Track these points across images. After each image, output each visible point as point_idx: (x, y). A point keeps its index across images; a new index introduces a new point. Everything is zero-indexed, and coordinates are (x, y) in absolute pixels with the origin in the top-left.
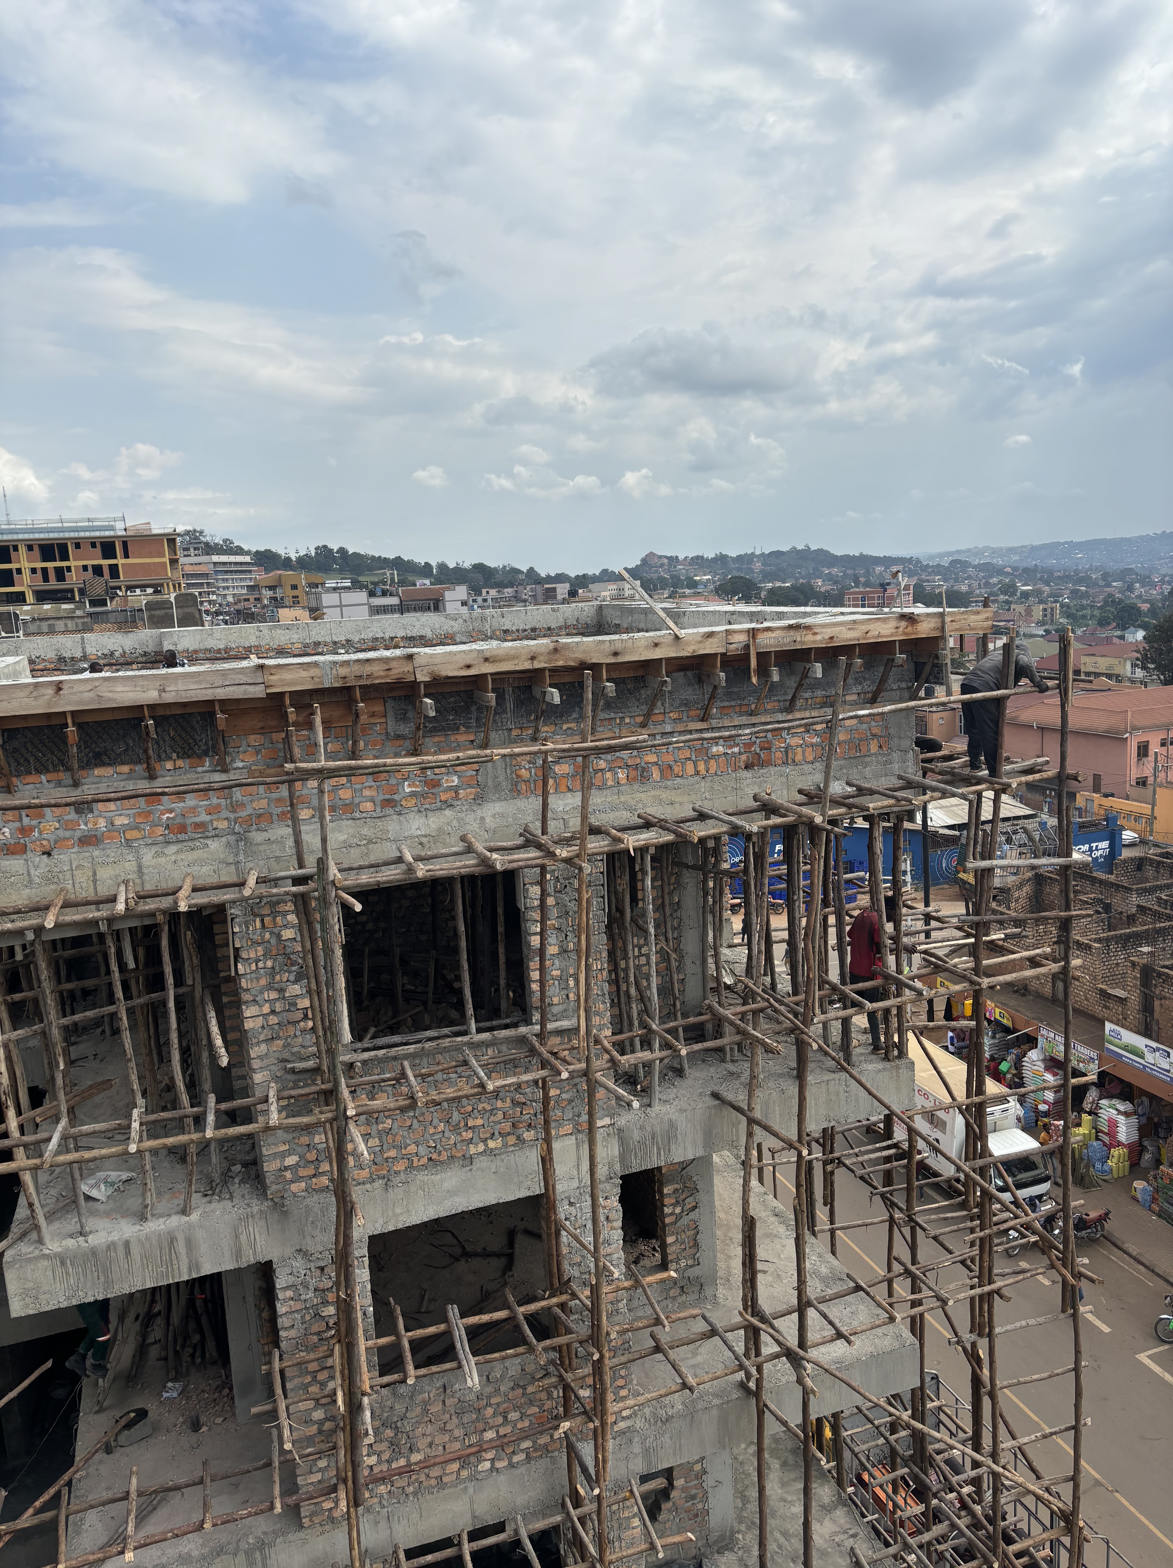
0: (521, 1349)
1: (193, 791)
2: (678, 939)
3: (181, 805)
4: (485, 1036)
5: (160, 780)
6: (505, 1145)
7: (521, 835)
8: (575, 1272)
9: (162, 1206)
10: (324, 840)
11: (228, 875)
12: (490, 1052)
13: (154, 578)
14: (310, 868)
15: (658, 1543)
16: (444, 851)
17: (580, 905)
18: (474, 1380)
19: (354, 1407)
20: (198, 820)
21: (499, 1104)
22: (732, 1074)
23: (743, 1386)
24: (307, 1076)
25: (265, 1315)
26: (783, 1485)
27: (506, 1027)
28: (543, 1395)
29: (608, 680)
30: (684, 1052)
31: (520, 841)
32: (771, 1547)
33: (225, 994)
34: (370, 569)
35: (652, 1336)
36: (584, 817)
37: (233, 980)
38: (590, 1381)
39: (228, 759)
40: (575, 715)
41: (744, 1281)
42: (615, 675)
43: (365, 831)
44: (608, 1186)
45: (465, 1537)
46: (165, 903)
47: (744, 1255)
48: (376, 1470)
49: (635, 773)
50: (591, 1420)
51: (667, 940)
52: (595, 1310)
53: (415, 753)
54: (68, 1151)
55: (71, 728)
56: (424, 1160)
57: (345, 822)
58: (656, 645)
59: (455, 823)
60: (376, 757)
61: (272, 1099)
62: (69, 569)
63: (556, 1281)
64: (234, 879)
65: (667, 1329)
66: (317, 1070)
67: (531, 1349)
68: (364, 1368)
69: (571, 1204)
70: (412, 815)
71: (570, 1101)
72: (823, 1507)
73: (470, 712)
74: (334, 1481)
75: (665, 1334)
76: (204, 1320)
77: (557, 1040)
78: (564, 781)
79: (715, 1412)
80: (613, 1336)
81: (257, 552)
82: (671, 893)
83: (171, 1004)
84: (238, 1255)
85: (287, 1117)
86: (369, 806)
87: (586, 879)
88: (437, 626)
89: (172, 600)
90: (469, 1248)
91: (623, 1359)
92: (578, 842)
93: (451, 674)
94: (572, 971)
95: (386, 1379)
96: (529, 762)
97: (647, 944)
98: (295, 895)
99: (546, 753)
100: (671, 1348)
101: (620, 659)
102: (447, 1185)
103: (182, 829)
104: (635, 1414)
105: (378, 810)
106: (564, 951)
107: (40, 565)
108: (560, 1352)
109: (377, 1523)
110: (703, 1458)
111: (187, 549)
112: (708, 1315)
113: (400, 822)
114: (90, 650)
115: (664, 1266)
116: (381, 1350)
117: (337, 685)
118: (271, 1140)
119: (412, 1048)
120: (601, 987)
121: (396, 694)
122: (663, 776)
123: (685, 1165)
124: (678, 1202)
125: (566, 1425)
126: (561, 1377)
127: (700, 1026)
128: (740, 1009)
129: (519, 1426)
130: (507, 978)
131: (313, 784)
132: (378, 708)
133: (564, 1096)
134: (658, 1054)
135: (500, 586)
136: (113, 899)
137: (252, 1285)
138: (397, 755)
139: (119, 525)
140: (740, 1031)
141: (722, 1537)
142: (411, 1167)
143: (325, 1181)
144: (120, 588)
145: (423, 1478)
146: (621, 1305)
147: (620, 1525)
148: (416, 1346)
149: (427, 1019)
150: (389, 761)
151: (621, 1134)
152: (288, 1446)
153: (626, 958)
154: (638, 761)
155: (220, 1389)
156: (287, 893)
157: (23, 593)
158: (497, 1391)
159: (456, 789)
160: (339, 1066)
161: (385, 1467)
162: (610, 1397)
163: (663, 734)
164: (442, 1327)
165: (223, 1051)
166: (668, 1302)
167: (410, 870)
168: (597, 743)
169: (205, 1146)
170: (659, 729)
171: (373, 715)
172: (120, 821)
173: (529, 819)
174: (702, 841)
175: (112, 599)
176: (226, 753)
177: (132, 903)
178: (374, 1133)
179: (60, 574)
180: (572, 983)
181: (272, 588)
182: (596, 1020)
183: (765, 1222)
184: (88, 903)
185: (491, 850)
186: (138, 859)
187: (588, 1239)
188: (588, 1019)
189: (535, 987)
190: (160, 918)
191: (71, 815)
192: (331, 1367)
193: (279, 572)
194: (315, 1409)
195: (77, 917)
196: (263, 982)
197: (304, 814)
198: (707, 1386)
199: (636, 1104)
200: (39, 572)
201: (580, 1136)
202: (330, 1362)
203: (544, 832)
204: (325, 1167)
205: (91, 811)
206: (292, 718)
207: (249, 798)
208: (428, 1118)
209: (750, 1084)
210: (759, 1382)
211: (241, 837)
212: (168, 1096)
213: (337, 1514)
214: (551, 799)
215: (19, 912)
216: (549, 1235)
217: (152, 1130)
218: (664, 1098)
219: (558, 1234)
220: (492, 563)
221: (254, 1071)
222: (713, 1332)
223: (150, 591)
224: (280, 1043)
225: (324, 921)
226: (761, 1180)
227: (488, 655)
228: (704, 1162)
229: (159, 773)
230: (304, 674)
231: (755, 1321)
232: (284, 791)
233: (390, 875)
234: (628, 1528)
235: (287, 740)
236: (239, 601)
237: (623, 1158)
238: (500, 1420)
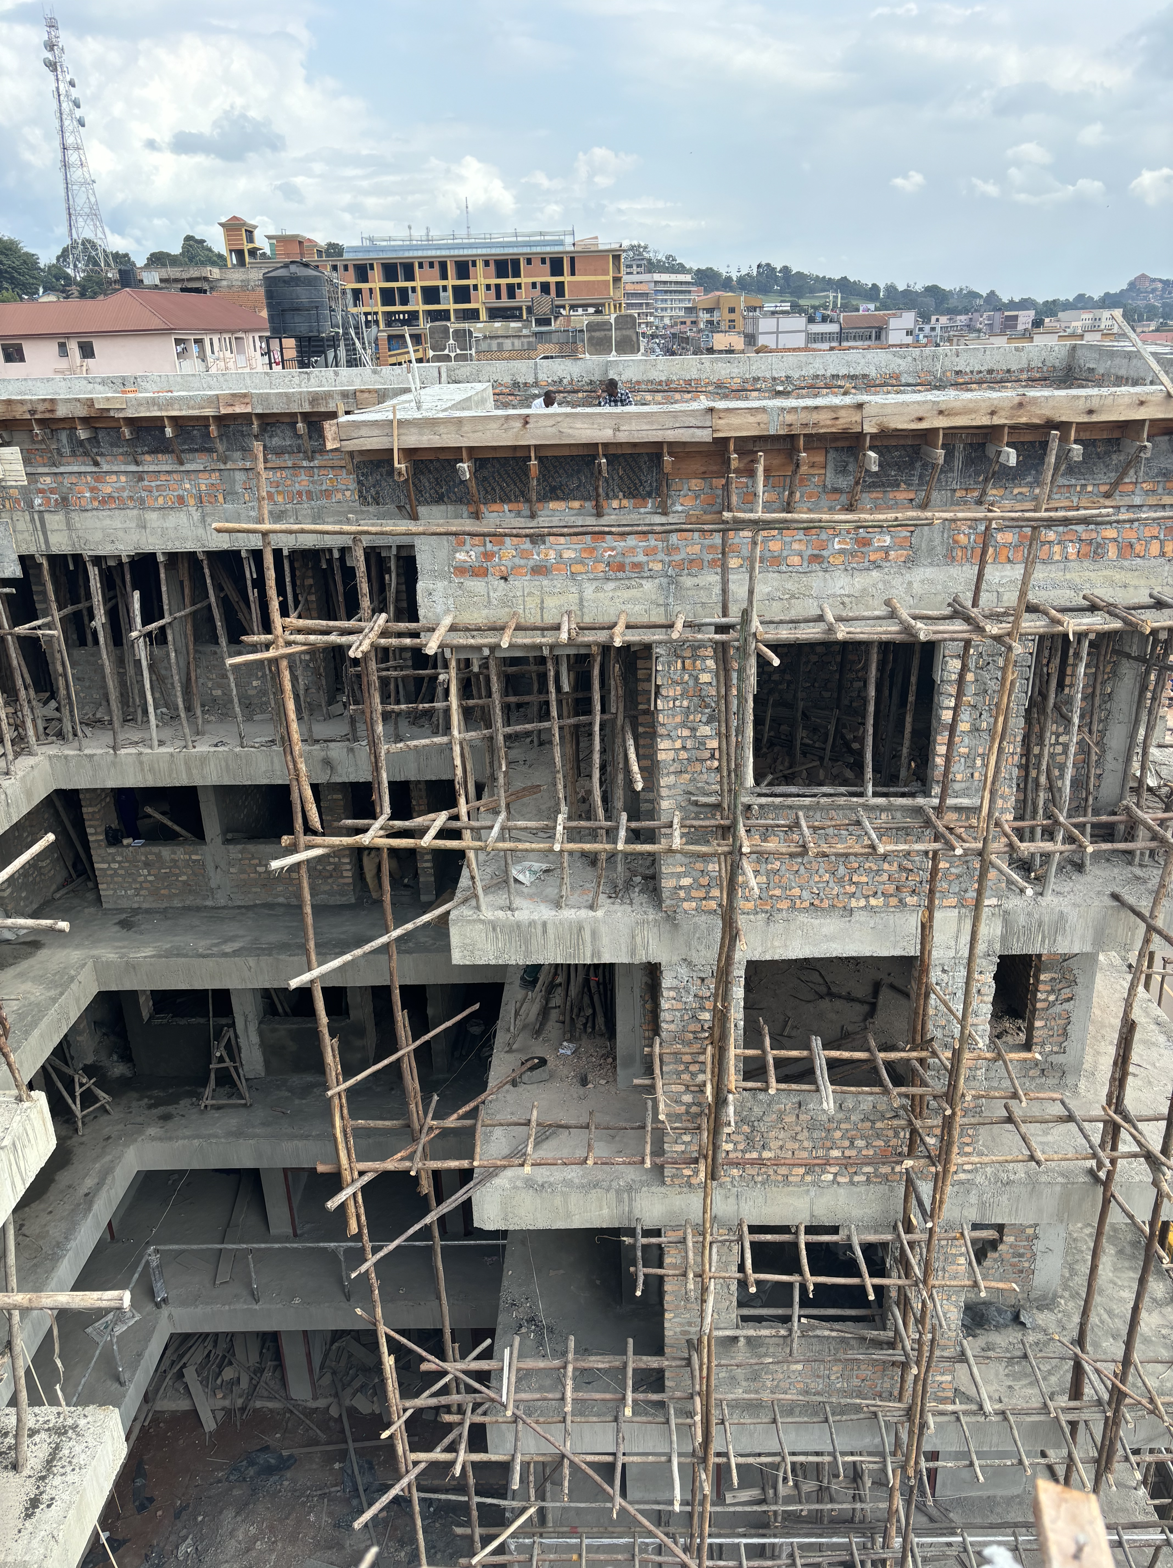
0: (876, 1089)
1: (637, 533)
2: (1102, 733)
3: (622, 544)
4: (881, 801)
5: (606, 518)
6: (887, 905)
7: (949, 605)
8: (938, 1034)
9: (574, 899)
10: (751, 592)
11: (658, 617)
12: (884, 816)
13: (595, 298)
14: (734, 617)
15: (982, 1284)
16: (866, 614)
17: (1003, 685)
18: (829, 1105)
19: (720, 1101)
20: (636, 560)
21: (886, 866)
22: (1138, 878)
23: (1091, 1172)
24: (708, 810)
25: (648, 1006)
26: (1115, 1269)
27: (903, 795)
28: (891, 1133)
29: (1076, 442)
30: (1090, 849)
31: (948, 611)
32: (1094, 1319)
33: (641, 724)
34: (812, 291)
35: (1006, 1107)
36: (1023, 593)
37: (652, 714)
38: (938, 1131)
39: (669, 502)
40: (1029, 479)
41: (1113, 1079)
42: (1084, 436)
43: (789, 585)
44: (984, 962)
45: (802, 1229)
46: (601, 637)
47: (1118, 1055)
48: (731, 1155)
49: (1088, 548)
50: (934, 1165)
51: (1090, 732)
52: (954, 1072)
53: (850, 508)
54: (504, 840)
55: (534, 462)
56: (807, 904)
57: (771, 575)
58: (1142, 403)
59: (880, 585)
60: (810, 511)
61: (676, 826)
62: (519, 286)
63: (919, 1038)
64: (662, 620)
65: (1024, 1104)
66: (718, 806)
67: (886, 1092)
68: (732, 1070)
69: (944, 971)
70: (837, 573)
71: (958, 876)
72: (1154, 1300)
73: (914, 469)
74: (696, 1155)
75: (1019, 1109)
76: (596, 998)
77: (954, 816)
78: (1005, 551)
79: (1058, 1188)
80: (968, 1098)
81: (699, 270)
82: (1103, 683)
83: (597, 728)
84: (633, 953)
85: (687, 843)
86: (796, 560)
87: (1013, 657)
88: (883, 364)
89: (612, 321)
90: (834, 990)
91: (973, 1120)
92: (1011, 619)
93: (900, 427)
94: (981, 751)
95: (750, 1085)
96: (970, 527)
97: (1067, 732)
98: (716, 643)
99: (990, 520)
100: (1024, 1122)
101: (1095, 418)
102: (825, 931)
103: (621, 567)
104: (976, 1170)
105: (805, 564)
106: (975, 729)
107: (494, 281)
108: (913, 1100)
109: (727, 1198)
110: (1037, 1225)
111: (630, 266)
112: (1067, 1101)
113: (825, 580)
114: (542, 376)
115: (1027, 1046)
116: (746, 1059)
117: (781, 432)
118: (670, 860)
119: (807, 801)
120: (1011, 770)
121: (840, 444)
122: (1121, 555)
123: (1066, 958)
124: (1052, 991)
125: (909, 1163)
126: (910, 1121)
127: (1111, 826)
128: (1161, 815)
129: (864, 1152)
130: (911, 748)
131: (747, 534)
132: (819, 458)
133: (953, 870)
134: (1060, 847)
135: (953, 312)
136: (557, 628)
137: (640, 980)
138: (831, 509)
139: (569, 240)
140: (1155, 837)
141: (1044, 1297)
142: (793, 907)
143: (713, 905)
144: (564, 307)
145: (771, 1172)
146: (979, 1073)
147: (946, 1259)
148: (779, 1063)
149: (822, 774)
150: (825, 517)
151: (1006, 917)
152: (662, 1117)
153: (1041, 744)
154: (1094, 535)
155: (605, 1057)
156: (711, 640)
157: (477, 311)
158: (848, 1119)
159: (886, 550)
160: (740, 807)
161: (740, 1155)
162: (955, 1150)
163: (1130, 507)
164: (805, 1053)
165: (638, 777)
166: (1026, 1080)
167: (831, 630)
168: (1052, 514)
169: (612, 856)
170: (1127, 501)
171: (813, 466)
172: (568, 554)
173: (960, 588)
174: (1154, 632)
175: (556, 318)
176: (668, 496)
177: (573, 633)
178: (762, 871)
179: (512, 291)
180: (979, 762)
181: (710, 311)
182: (1000, 803)
183: (1144, 1028)
184: (535, 628)
185: (915, 618)
186: (581, 592)
187: (958, 1008)
188: (992, 801)
189: (939, 761)
190: (594, 649)
191: (527, 545)
192: (703, 1063)
193: (718, 293)
194: (685, 1093)
195: (527, 641)
196: (678, 719)
197: (733, 563)
198: (1053, 1164)
199: (1029, 892)
200: (493, 288)
201: (963, 910)
202: (701, 1058)
203: (975, 604)
204: (715, 892)
205: (544, 543)
206: (734, 464)
207: (684, 543)
208: (815, 866)
209: (1157, 892)
210: (1110, 1174)
211: (673, 581)
212: (585, 807)
213: (694, 1181)
214: (988, 569)
215: (479, 629)
216: (919, 995)
217: (573, 835)
218: (1057, 889)
219: (927, 996)
220: (947, 285)
221: (662, 798)
222: (1070, 1118)
223: (591, 310)
224: (687, 776)
225: (741, 671)
226: (1147, 986)
227: (943, 407)
228: (1090, 959)
229: (606, 511)
230: (752, 419)
231: (1118, 1119)
232: (717, 539)
233: (810, 633)
234: (953, 1263)
235: (726, 487)
236: (676, 324)
237: (1004, 938)
238: (847, 1143)
